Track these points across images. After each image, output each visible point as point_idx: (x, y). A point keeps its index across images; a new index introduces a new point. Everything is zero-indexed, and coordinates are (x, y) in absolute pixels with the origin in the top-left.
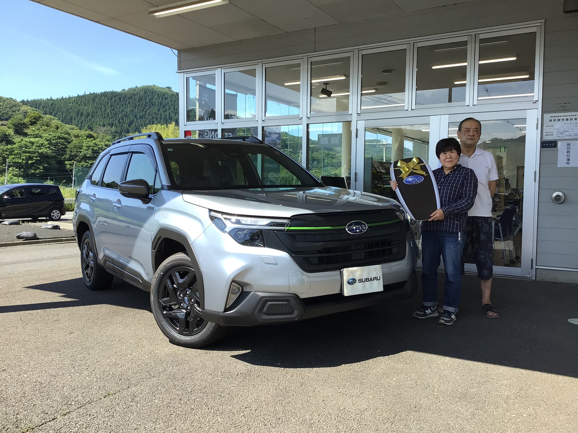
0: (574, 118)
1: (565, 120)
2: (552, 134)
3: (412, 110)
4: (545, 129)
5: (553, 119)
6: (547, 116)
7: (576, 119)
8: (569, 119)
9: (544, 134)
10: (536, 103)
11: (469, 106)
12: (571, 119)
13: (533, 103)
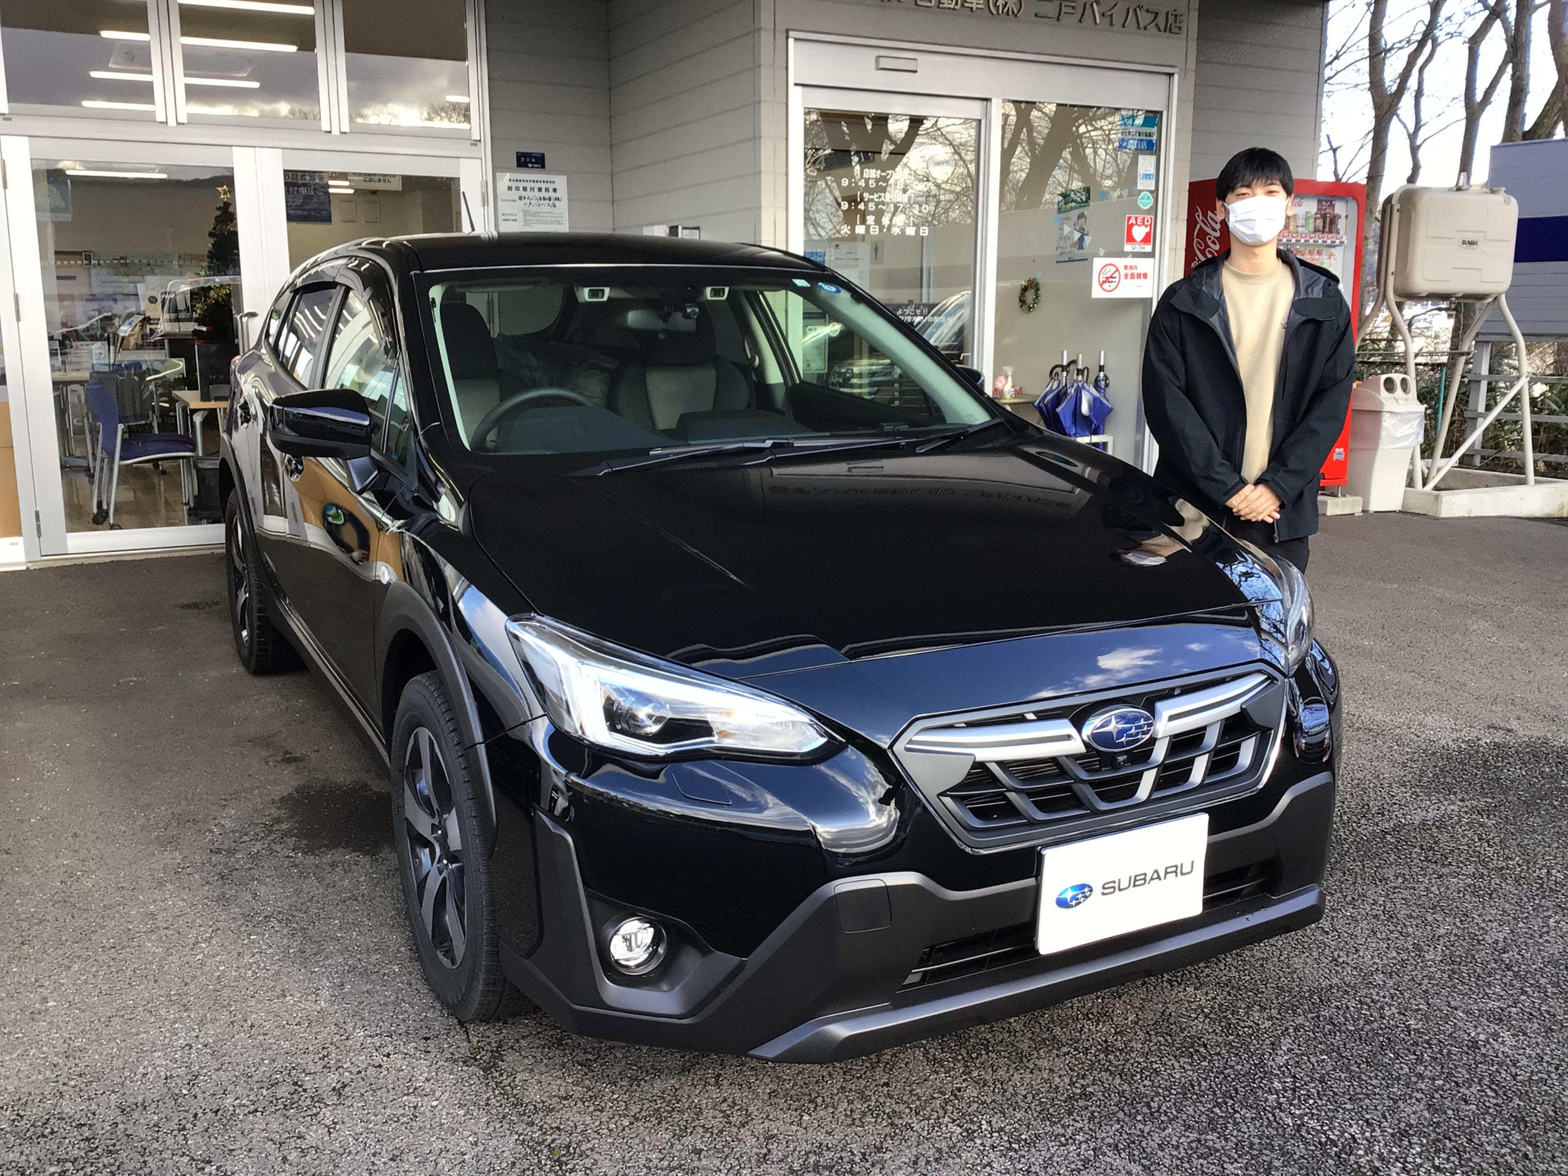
0: (551, 187)
1: (536, 190)
2: (515, 218)
3: (178, 123)
4: (503, 207)
5: (514, 185)
6: (505, 179)
7: (555, 190)
8: (543, 190)
9: (501, 217)
10: (476, 145)
11: (330, 132)
12: (547, 190)
13: (472, 144)
